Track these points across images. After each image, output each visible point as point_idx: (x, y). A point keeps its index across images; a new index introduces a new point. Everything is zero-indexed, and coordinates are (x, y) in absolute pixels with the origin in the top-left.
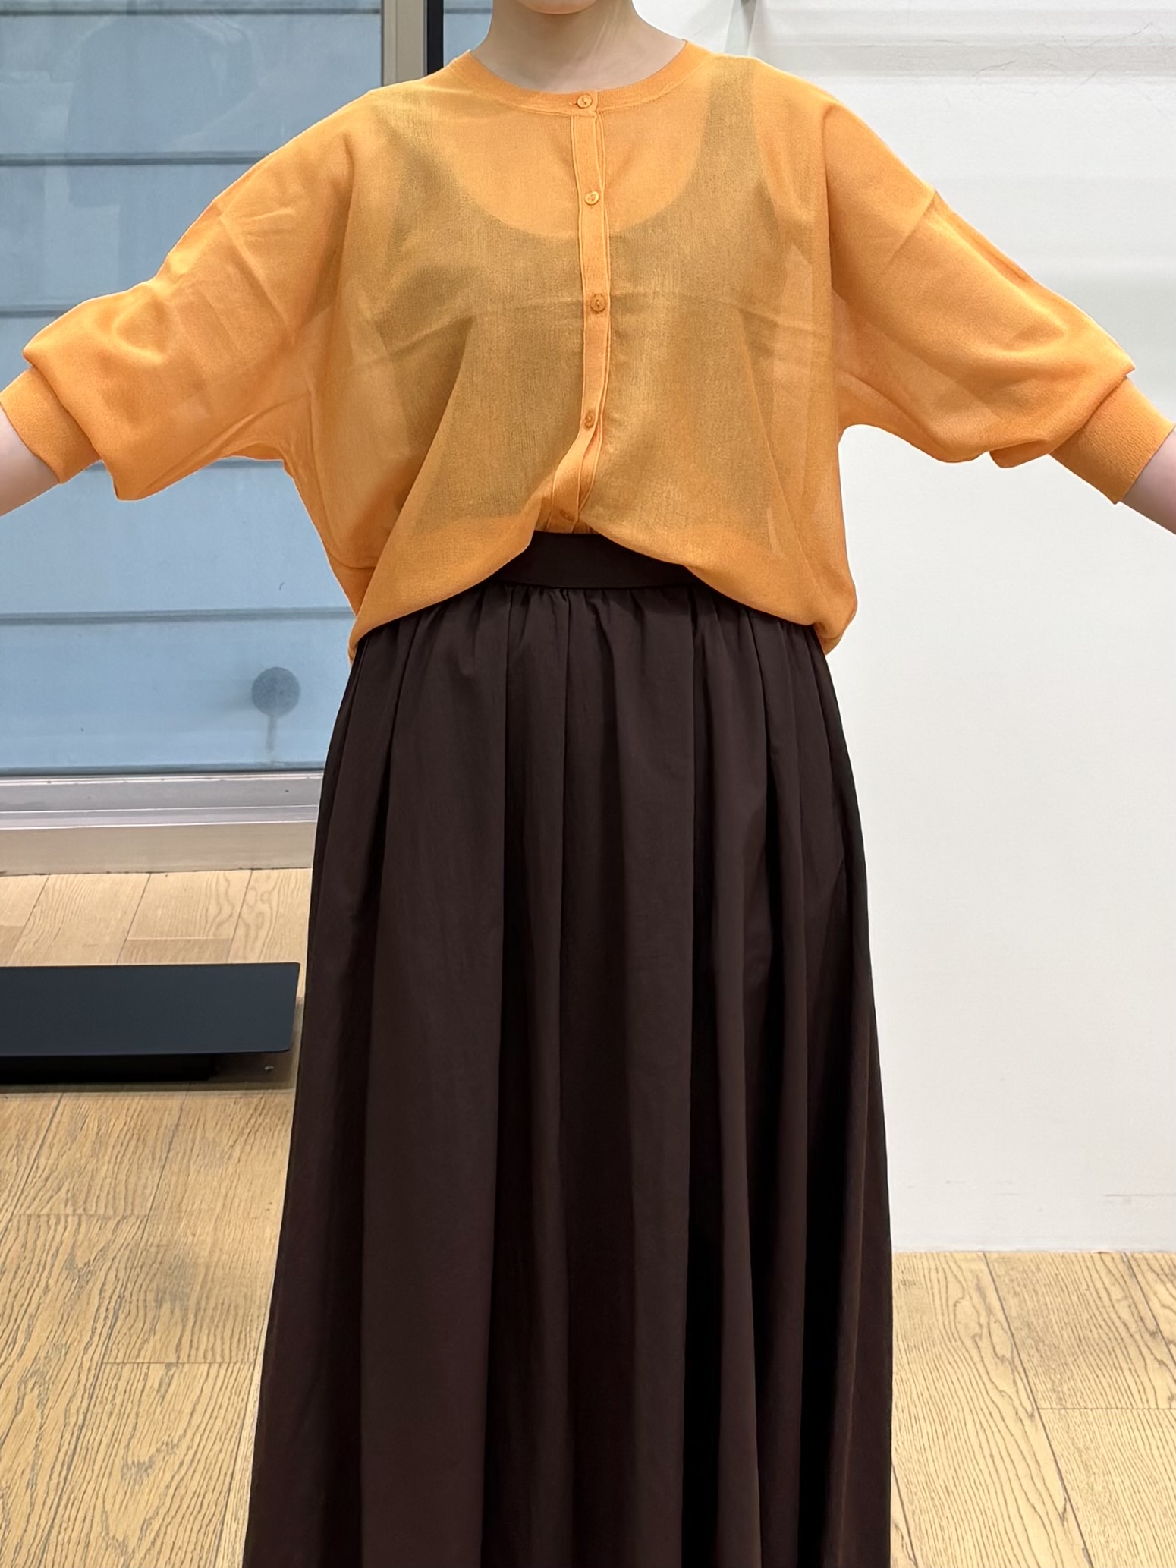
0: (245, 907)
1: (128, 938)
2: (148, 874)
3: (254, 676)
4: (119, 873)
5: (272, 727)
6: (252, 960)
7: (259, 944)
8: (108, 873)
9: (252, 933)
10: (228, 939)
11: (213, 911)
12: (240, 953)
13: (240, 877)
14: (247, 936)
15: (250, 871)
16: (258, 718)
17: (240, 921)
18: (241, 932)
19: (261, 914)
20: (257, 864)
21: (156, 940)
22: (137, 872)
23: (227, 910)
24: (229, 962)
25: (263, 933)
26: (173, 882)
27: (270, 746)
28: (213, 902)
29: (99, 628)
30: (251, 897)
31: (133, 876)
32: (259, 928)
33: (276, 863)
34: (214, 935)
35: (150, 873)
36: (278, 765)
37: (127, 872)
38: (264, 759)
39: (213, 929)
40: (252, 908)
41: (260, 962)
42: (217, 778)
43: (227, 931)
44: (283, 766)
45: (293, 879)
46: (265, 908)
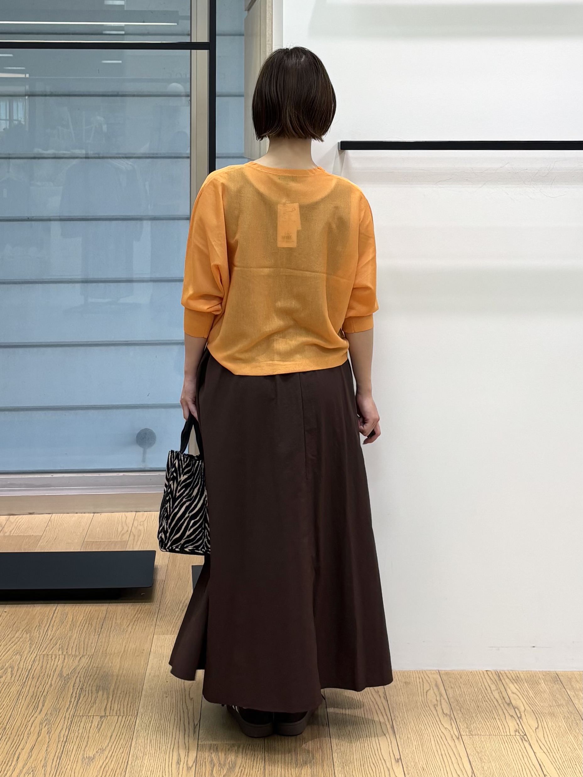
0: (133, 528)
1: (85, 540)
2: (93, 514)
3: (137, 432)
4: (82, 513)
5: (144, 453)
6: (136, 549)
7: (139, 543)
8: (77, 513)
9: (136, 537)
10: (126, 541)
11: (119, 530)
12: (131, 546)
13: (131, 515)
14: (134, 539)
15: (135, 513)
16: (139, 449)
17: (131, 533)
18: (132, 537)
19: (140, 530)
20: (138, 509)
21: (96, 541)
22: (89, 513)
23: (126, 528)
24: (127, 550)
25: (141, 537)
26: (104, 516)
27: (144, 461)
28: (120, 525)
29: (73, 412)
30: (136, 524)
31: (87, 515)
32: (139, 536)
33: (146, 509)
34: (121, 539)
35: (94, 513)
36: (147, 469)
37: (85, 513)
38: (141, 466)
39: (120, 536)
40: (136, 528)
41: (140, 550)
42: (121, 474)
43: (126, 537)
44: (149, 469)
45: (153, 516)
46: (141, 528)
